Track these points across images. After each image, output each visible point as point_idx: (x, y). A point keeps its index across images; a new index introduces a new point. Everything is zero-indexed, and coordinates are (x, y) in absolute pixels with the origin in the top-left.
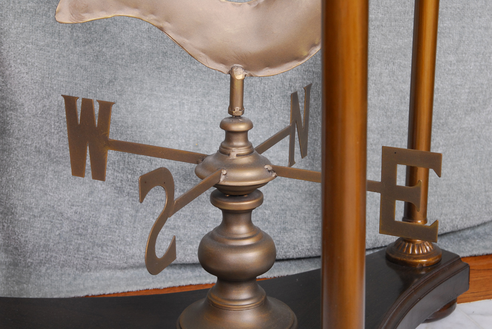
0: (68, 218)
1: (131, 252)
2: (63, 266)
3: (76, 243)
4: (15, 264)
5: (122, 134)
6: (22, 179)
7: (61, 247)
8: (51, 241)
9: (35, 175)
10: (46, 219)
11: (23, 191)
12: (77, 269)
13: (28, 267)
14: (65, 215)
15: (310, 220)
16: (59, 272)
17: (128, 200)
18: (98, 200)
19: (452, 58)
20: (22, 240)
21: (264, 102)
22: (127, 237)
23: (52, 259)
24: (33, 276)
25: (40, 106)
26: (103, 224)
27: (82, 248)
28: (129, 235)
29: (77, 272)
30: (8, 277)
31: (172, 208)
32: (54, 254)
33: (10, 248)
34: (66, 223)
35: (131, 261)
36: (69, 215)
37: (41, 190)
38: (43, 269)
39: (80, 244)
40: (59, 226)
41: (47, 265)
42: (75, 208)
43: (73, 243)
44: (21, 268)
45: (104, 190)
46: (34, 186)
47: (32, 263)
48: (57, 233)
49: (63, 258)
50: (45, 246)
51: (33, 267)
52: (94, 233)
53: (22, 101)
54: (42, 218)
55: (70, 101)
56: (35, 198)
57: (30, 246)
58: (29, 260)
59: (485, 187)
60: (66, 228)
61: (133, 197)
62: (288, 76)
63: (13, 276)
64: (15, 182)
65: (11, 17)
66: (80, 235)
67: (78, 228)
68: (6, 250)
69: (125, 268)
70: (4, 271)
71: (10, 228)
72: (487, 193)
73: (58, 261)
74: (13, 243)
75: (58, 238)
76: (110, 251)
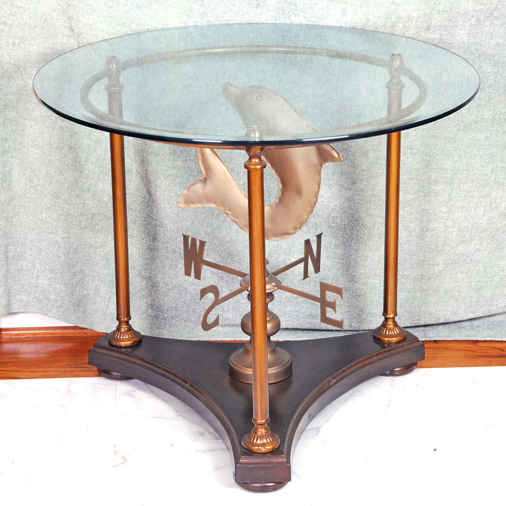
0: (189, 292)
1: (227, 316)
2: (185, 321)
3: (194, 307)
4: (157, 317)
5: (223, 246)
6: (164, 267)
7: (185, 309)
8: (179, 305)
9: (171, 265)
10: (177, 291)
11: (164, 274)
12: (194, 323)
13: (165, 319)
14: (188, 290)
15: (343, 306)
16: (183, 324)
17: (226, 285)
18: (208, 283)
19: (444, 209)
20: (162, 302)
21: (316, 229)
22: (225, 307)
23: (179, 316)
24: (167, 325)
25: (176, 227)
26: (210, 298)
27: (197, 311)
28: (226, 306)
29: (194, 325)
30: (152, 324)
31: (217, 302)
32: (180, 313)
33: (154, 307)
34: (188, 295)
35: (227, 322)
36: (190, 290)
37: (174, 274)
38: (174, 322)
39: (196, 308)
40: (184, 296)
41: (176, 319)
42: (194, 287)
43: (192, 307)
44: (160, 320)
45: (212, 278)
46: (170, 271)
47: (167, 317)
48: (183, 301)
49: (186, 316)
50: (176, 308)
51: (167, 319)
52: (205, 302)
53: (166, 222)
54: (174, 291)
55: (186, 238)
56: (170, 278)
57: (166, 307)
58: (165, 315)
59: (471, 294)
60: (188, 298)
61: (228, 283)
62: (332, 215)
63: (155, 324)
64: (160, 268)
65: (162, 178)
66: (196, 303)
67: (195, 299)
68: (152, 308)
69: (224, 326)
70: (150, 321)
71: (155, 295)
72: (471, 299)
73: (182, 317)
74: (156, 304)
75: (183, 303)
76: (214, 314)
